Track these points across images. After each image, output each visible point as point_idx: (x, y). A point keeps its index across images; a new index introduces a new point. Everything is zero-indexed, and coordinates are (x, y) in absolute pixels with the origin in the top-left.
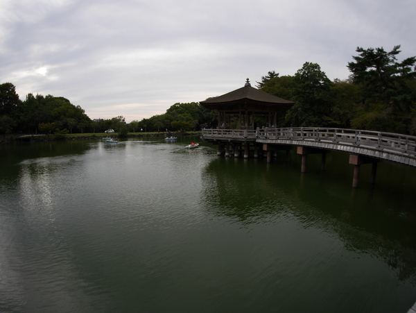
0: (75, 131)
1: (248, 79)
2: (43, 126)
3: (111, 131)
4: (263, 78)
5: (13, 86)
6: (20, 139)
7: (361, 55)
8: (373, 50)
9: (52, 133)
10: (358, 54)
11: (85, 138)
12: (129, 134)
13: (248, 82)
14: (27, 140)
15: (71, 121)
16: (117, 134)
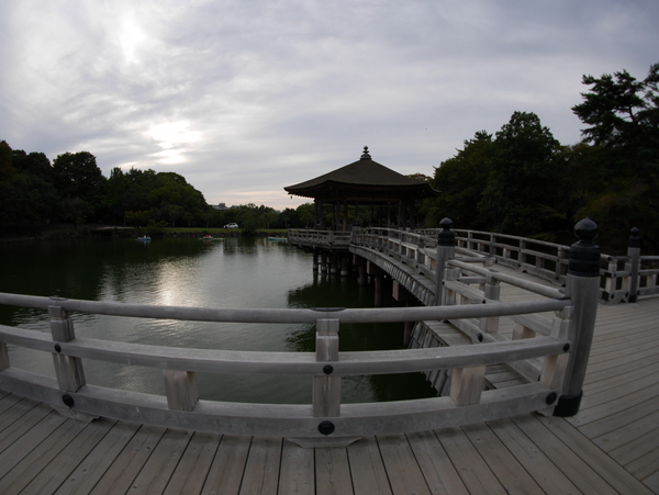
0: (180, 223)
1: (366, 148)
2: (130, 215)
3: (232, 226)
4: (466, 143)
5: (91, 156)
6: (97, 232)
7: (594, 89)
8: (610, 78)
9: (145, 225)
10: (588, 89)
11: (191, 234)
12: (258, 231)
13: (366, 152)
14: (108, 233)
15: (174, 210)
16: (240, 230)
